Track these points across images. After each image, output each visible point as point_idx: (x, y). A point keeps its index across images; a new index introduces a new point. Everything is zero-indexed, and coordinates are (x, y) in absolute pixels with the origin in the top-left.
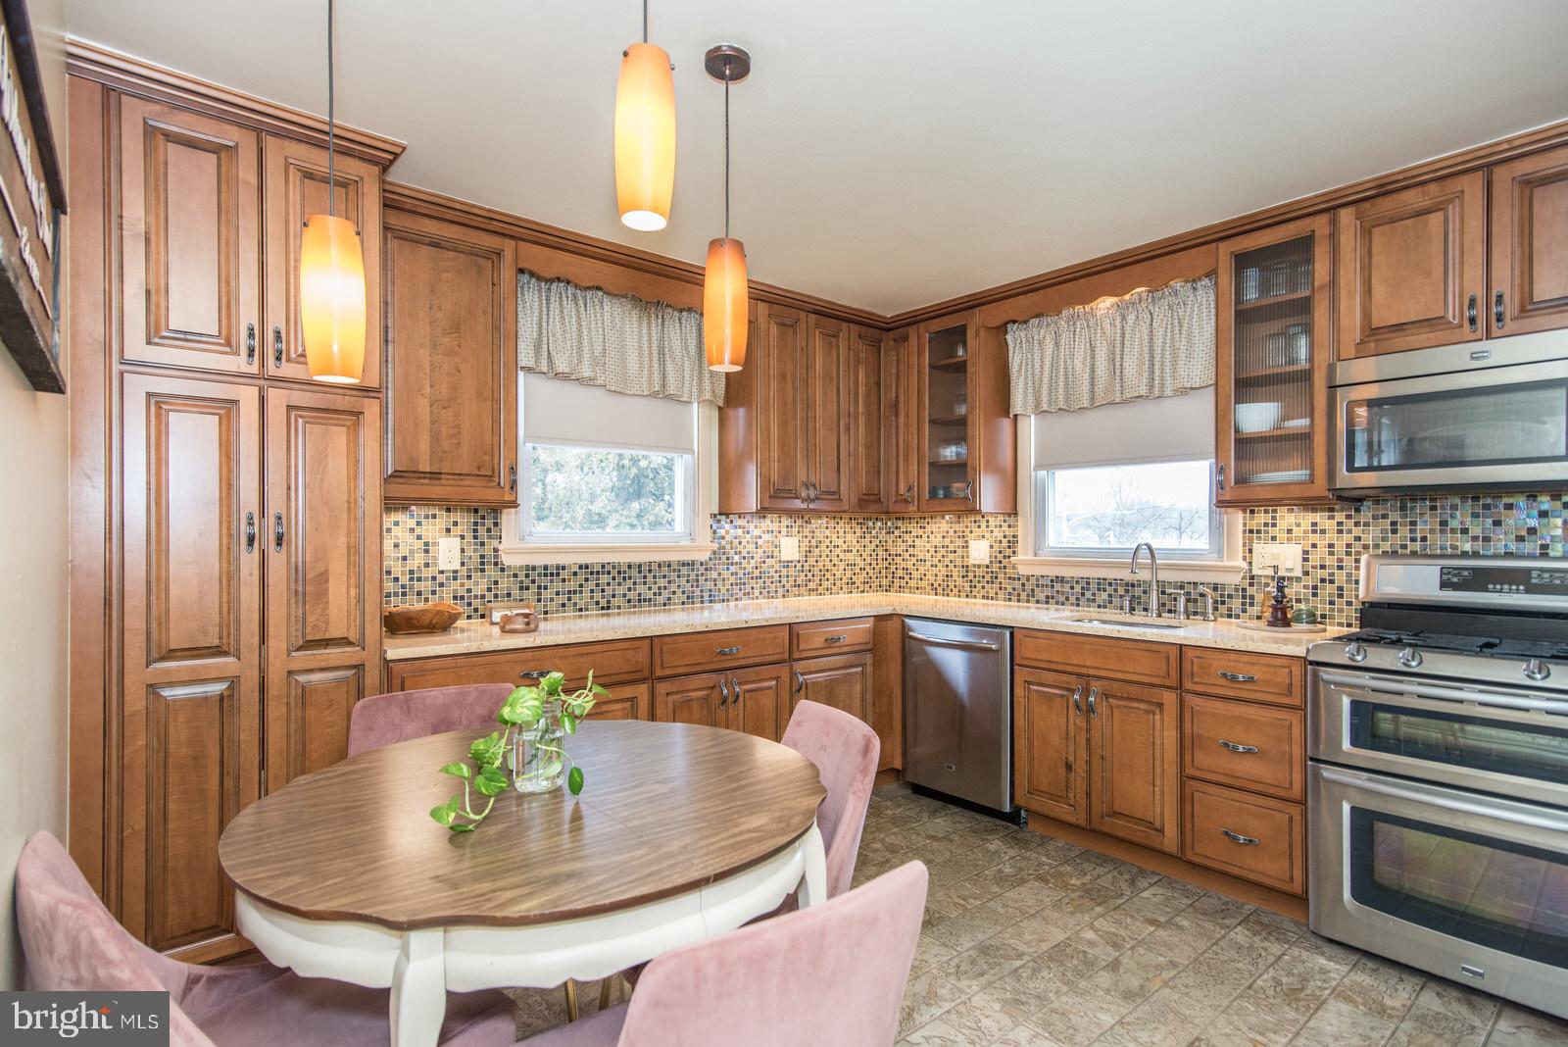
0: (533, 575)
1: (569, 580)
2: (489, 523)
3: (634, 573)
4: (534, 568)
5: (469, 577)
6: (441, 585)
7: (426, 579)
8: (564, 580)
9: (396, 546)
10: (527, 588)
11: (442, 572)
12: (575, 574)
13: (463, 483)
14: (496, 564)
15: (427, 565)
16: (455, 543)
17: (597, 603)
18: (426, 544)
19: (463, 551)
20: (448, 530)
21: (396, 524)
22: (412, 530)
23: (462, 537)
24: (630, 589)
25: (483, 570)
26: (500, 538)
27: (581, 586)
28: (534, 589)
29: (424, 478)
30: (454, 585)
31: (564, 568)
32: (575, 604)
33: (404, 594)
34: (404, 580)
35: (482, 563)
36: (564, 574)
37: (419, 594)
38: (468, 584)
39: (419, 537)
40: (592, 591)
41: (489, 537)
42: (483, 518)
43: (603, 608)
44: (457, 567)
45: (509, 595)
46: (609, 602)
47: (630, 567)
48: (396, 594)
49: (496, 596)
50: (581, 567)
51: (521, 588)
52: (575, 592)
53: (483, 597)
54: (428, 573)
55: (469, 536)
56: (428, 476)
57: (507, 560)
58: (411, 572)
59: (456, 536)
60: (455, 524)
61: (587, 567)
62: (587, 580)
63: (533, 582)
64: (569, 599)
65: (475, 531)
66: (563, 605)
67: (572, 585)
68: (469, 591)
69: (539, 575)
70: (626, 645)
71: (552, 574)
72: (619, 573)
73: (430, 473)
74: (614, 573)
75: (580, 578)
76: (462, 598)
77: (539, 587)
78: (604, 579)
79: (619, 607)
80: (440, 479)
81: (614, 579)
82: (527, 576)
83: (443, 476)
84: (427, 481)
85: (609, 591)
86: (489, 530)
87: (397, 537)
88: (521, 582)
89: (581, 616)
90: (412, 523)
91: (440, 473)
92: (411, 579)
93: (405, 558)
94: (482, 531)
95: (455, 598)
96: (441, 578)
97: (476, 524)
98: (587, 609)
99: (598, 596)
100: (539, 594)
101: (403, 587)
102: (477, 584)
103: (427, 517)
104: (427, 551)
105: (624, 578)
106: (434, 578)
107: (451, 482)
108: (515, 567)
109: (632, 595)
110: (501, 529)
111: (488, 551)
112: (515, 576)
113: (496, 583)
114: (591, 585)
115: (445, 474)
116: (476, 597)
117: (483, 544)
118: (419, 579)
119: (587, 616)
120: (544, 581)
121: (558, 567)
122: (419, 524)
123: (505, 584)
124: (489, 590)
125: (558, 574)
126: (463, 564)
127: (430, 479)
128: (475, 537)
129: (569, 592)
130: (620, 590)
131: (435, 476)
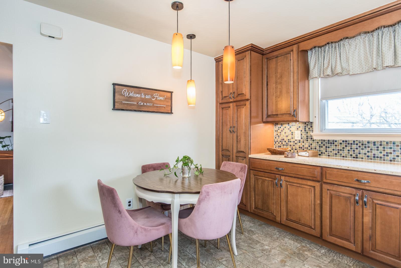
0: (324, 143)
1: (338, 146)
2: (309, 126)
3: (371, 145)
4: (324, 141)
5: (303, 142)
6: (296, 144)
7: (292, 142)
8: (336, 146)
9: (285, 133)
10: (322, 147)
11: (296, 140)
12: (341, 144)
13: (284, 116)
14: (311, 139)
15: (292, 138)
16: (299, 132)
17: (351, 155)
18: (292, 133)
19: (301, 134)
20: (298, 129)
21: (285, 127)
22: (289, 129)
23: (301, 131)
24: (368, 152)
25: (307, 140)
26: (313, 131)
27: (343, 148)
28: (324, 147)
29: (275, 116)
30: (299, 144)
31: (336, 141)
32: (341, 154)
33: (287, 145)
34: (287, 142)
35: (307, 138)
36: (336, 143)
37: (290, 145)
38: (303, 144)
39: (290, 131)
40: (349, 150)
41: (309, 131)
42: (307, 125)
43: (354, 157)
44: (300, 139)
45: (316, 148)
46: (357, 155)
47: (368, 142)
48: (285, 145)
49: (311, 148)
50: (343, 141)
51: (320, 147)
52: (341, 150)
53: (307, 148)
54: (292, 140)
55: (303, 130)
56: (275, 115)
57: (315, 138)
58: (289, 140)
59: (300, 130)
60: (300, 127)
61: (346, 141)
62: (346, 146)
63: (324, 145)
64: (338, 152)
65: (305, 129)
66: (336, 154)
67: (340, 147)
68: (303, 146)
69: (326, 143)
70: (311, 167)
71: (331, 143)
72: (362, 144)
73: (276, 115)
74: (360, 144)
75: (343, 145)
76: (301, 148)
77: (326, 147)
78: (354, 146)
79: (362, 158)
80: (278, 116)
81: (360, 147)
82: (322, 143)
83: (278, 115)
84: (275, 117)
85: (357, 151)
86: (309, 129)
87: (285, 131)
88: (320, 145)
89: (343, 159)
90: (289, 127)
91: (278, 114)
92: (289, 142)
93: (287, 136)
94: (307, 129)
95: (299, 148)
96: (296, 142)
97: (305, 127)
98: (346, 157)
99: (352, 152)
100: (326, 149)
101: (287, 143)
102: (305, 144)
103: (292, 126)
104: (292, 134)
105: (365, 147)
106: (294, 142)
107: (281, 116)
108: (318, 140)
109: (369, 154)
110: (313, 128)
111: (309, 135)
112: (318, 143)
113: (311, 144)
114: (348, 148)
115: (279, 114)
116: (305, 148)
117: (307, 133)
118: (290, 142)
119: (346, 159)
120: (328, 145)
121: (333, 141)
122: (290, 127)
123: (314, 145)
124: (309, 146)
125: (334, 143)
126: (301, 138)
127: (276, 116)
128: (305, 131)
129: (338, 150)
130: (364, 151)
131: (277, 115)
